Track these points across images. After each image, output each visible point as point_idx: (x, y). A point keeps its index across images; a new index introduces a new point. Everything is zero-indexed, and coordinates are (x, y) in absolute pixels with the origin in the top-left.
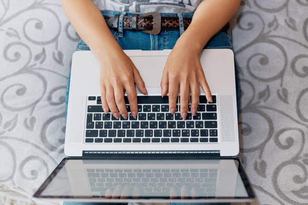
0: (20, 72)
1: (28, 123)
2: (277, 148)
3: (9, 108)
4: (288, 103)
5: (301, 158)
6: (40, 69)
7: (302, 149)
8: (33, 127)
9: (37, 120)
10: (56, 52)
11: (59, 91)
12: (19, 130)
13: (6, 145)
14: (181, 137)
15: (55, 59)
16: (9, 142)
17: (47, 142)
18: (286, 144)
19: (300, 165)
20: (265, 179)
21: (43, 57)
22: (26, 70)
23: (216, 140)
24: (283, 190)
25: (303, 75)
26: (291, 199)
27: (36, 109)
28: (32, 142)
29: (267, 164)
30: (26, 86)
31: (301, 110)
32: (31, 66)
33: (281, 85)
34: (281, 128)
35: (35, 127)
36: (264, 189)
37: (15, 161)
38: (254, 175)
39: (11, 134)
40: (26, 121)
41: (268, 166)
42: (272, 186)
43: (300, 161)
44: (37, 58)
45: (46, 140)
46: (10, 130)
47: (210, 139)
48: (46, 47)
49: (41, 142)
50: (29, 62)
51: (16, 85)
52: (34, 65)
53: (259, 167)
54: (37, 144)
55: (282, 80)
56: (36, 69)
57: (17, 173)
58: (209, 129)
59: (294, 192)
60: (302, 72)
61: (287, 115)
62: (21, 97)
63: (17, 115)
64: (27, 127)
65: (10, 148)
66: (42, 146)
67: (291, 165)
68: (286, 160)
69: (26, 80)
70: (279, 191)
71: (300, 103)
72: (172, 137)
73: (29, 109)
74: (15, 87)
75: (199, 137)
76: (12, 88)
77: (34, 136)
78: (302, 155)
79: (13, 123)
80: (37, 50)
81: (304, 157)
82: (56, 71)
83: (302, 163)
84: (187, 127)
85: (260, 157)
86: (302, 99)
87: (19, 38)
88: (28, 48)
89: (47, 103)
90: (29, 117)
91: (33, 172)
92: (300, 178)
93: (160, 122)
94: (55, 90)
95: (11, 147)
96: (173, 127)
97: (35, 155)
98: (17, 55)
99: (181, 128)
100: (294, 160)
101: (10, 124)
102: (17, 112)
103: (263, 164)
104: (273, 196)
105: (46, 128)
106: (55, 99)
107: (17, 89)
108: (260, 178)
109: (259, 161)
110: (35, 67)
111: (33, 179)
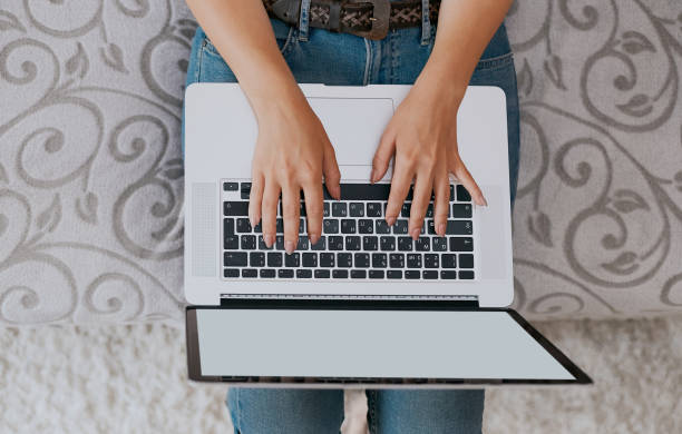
0: (42, 103)
1: (83, 207)
2: (564, 185)
3: (40, 184)
4: (565, 88)
5: (610, 200)
6: (81, 89)
7: (609, 182)
8: (94, 214)
9: (100, 200)
10: (106, 47)
11: (127, 129)
12: (69, 226)
13: (49, 260)
14: (406, 268)
15: (107, 62)
16: (55, 253)
17: (130, 242)
18: (580, 177)
19: (611, 213)
20: (551, 250)
21: (81, 61)
22: (52, 96)
23: (470, 276)
24: (585, 264)
25: (586, 24)
26: (602, 278)
27: (91, 176)
28: (100, 246)
29: (551, 218)
30: (62, 130)
31: (592, 100)
32: (64, 87)
33: (549, 50)
34: (562, 142)
35: (99, 214)
36: (552, 267)
37: (74, 288)
38: (531, 244)
39: (56, 236)
40: (77, 203)
41: (554, 224)
42: (565, 260)
43: (610, 206)
44: (71, 66)
45: (128, 239)
46: (50, 230)
47: (460, 272)
48: (83, 40)
49: (118, 244)
50: (56, 80)
51: (40, 131)
52: (68, 84)
53: (536, 227)
54: (111, 249)
55: (549, 42)
56: (75, 91)
57: (80, 307)
58: (457, 253)
59: (605, 266)
60: (584, 19)
61: (568, 115)
62: (56, 154)
63: (57, 195)
64: (82, 217)
65: (59, 265)
66: (123, 252)
67: (594, 217)
68: (584, 207)
69: (59, 116)
70: (577, 267)
71: (589, 84)
72: (389, 268)
73: (79, 180)
74: (39, 136)
75: (440, 269)
76: (33, 140)
77: (102, 233)
78: (611, 194)
79: (53, 214)
80: (65, 49)
81: (616, 199)
82: (117, 87)
83: (615, 210)
84: (417, 249)
85: (536, 206)
86: (590, 76)
87: (23, 30)
88: (47, 49)
89: (110, 159)
90: (83, 197)
91: (112, 302)
92: (614, 239)
93: (365, 238)
94: (120, 127)
95: (60, 262)
96: (390, 249)
97: (112, 271)
98: (28, 66)
99: (405, 250)
100: (599, 207)
101: (49, 217)
102: (57, 189)
103: (544, 221)
104: (566, 278)
105: (122, 211)
106: (124, 148)
107: (45, 139)
108: (542, 248)
109: (535, 215)
110: (73, 86)
111: (113, 311)
